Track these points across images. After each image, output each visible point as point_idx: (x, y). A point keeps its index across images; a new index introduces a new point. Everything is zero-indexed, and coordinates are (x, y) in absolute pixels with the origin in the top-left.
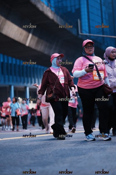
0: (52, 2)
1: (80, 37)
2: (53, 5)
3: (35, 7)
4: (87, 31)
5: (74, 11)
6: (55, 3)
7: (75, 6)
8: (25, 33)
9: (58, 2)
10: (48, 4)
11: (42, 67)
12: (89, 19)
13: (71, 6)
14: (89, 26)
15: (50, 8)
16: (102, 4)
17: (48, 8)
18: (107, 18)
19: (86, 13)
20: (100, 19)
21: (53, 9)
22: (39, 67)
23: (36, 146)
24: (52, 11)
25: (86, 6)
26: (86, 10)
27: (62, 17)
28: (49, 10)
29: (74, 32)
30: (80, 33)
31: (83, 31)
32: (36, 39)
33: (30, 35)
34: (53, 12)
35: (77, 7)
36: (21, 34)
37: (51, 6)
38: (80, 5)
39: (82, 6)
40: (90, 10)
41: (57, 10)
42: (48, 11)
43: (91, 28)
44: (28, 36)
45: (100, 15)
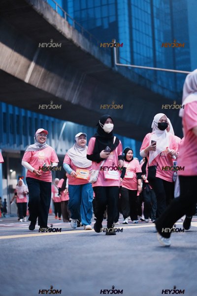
0: (70, 10)
1: (116, 69)
2: (71, 15)
3: (41, 17)
4: (129, 60)
5: (106, 26)
6: (74, 12)
7: (108, 17)
8: (23, 60)
9: (81, 10)
10: (64, 13)
11: (52, 119)
12: (131, 40)
13: (102, 18)
14: (132, 52)
15: (67, 20)
16: (155, 15)
17: (64, 20)
18: (162, 40)
19: (127, 30)
20: (151, 39)
21: (71, 22)
22: (47, 118)
23: (38, 251)
24: (69, 25)
25: (127, 18)
26: (127, 24)
27: (86, 35)
28: (64, 22)
29: (106, 61)
30: (116, 63)
31: (121, 61)
32: (43, 70)
33: (33, 65)
34: (71, 27)
35: (112, 19)
36: (16, 62)
37: (67, 16)
38: (117, 15)
39: (121, 18)
40: (134, 26)
41: (79, 24)
42: (63, 24)
43: (135, 56)
44: (29, 66)
45: (151, 34)
